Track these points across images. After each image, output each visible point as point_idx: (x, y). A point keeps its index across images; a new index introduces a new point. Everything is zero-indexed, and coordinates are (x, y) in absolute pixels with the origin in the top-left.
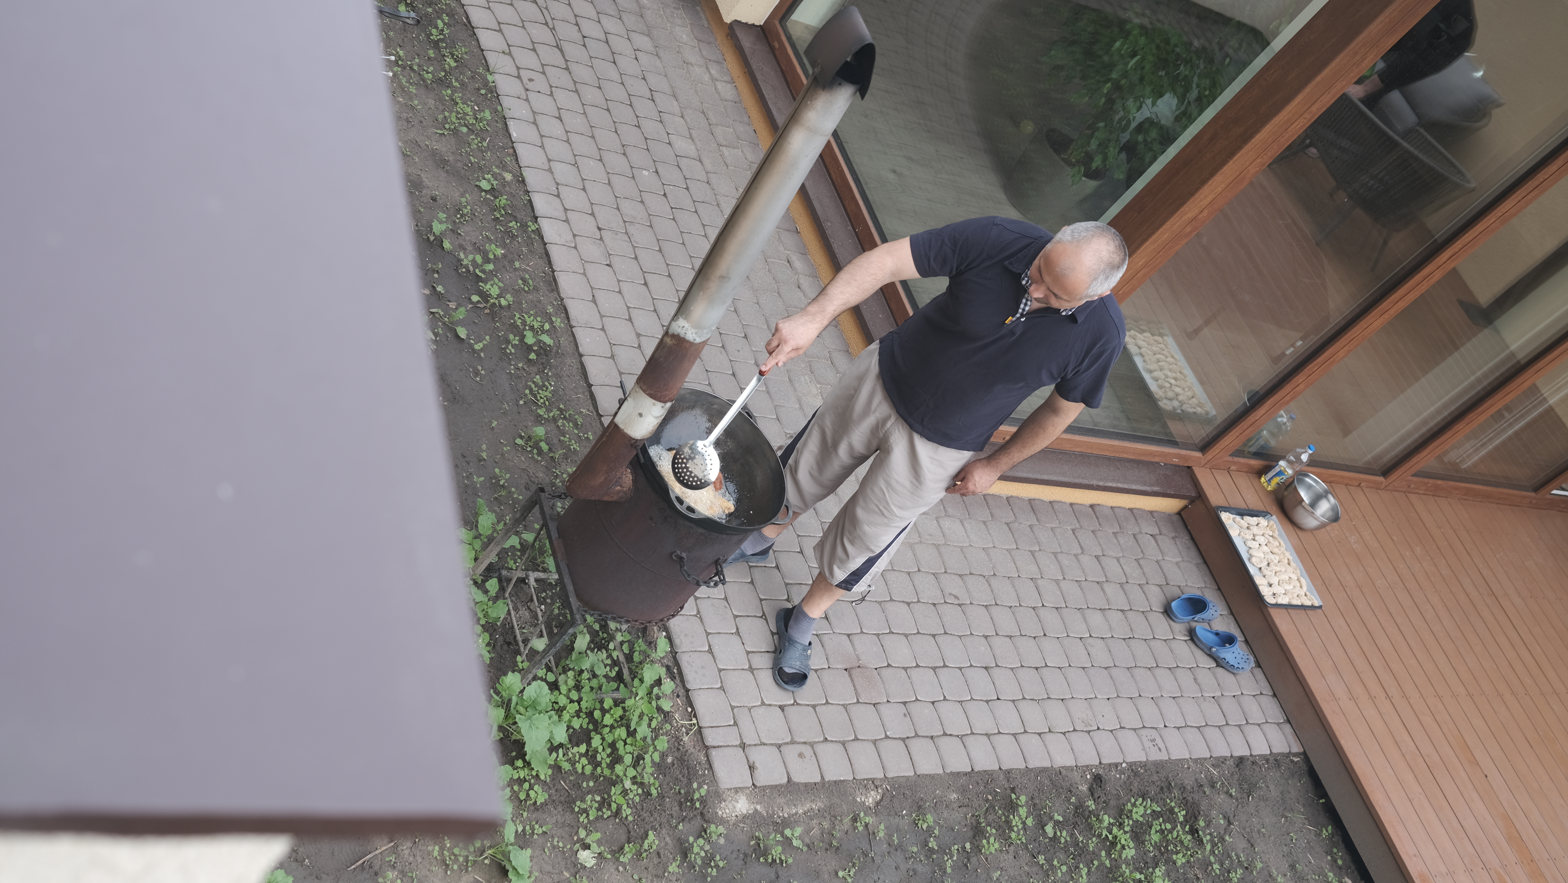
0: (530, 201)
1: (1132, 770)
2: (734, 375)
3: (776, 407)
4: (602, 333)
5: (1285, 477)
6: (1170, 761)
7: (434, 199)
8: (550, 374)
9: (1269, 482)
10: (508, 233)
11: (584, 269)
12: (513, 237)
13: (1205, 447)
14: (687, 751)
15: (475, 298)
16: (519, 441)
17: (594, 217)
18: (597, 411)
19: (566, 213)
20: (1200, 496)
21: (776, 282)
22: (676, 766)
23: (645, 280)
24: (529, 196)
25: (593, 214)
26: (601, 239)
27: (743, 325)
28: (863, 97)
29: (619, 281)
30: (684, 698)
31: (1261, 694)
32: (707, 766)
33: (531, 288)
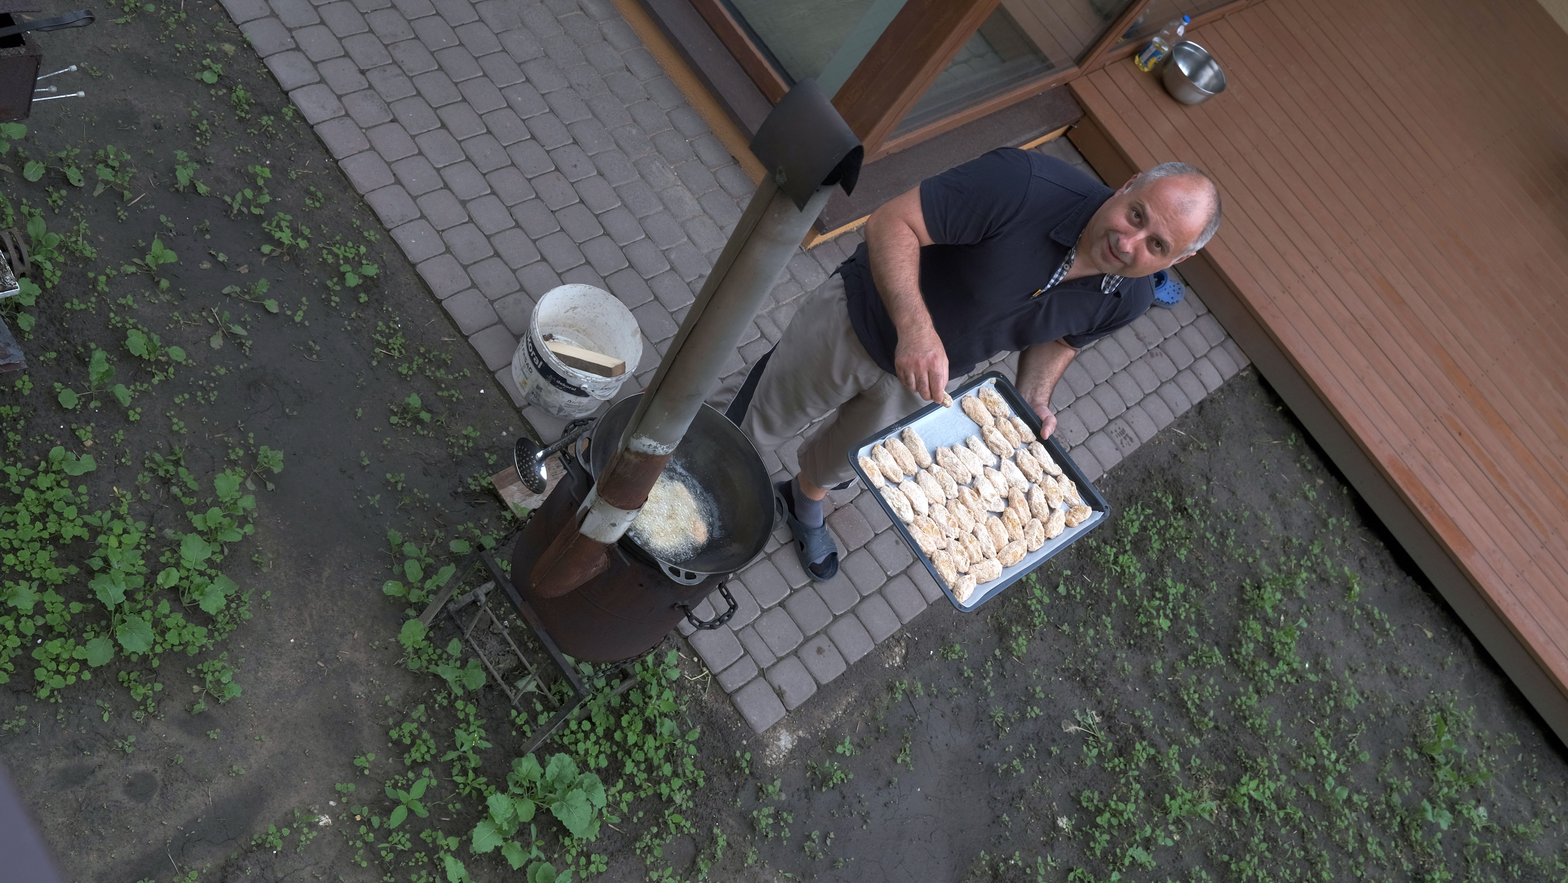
0: (270, 73)
1: (1113, 477)
4: (423, 222)
7: (157, 126)
8: (390, 309)
10: (265, 135)
12: (272, 137)
13: (1080, 60)
14: (711, 709)
15: (266, 249)
16: (394, 420)
17: (350, 58)
18: (460, 332)
19: (316, 69)
20: (1085, 114)
21: (579, 46)
22: (707, 733)
23: (441, 121)
24: (265, 67)
25: (347, 55)
26: (371, 87)
27: (567, 126)
28: (849, 192)
29: (413, 137)
30: (685, 648)
31: (1198, 317)
32: (737, 717)
33: (323, 200)
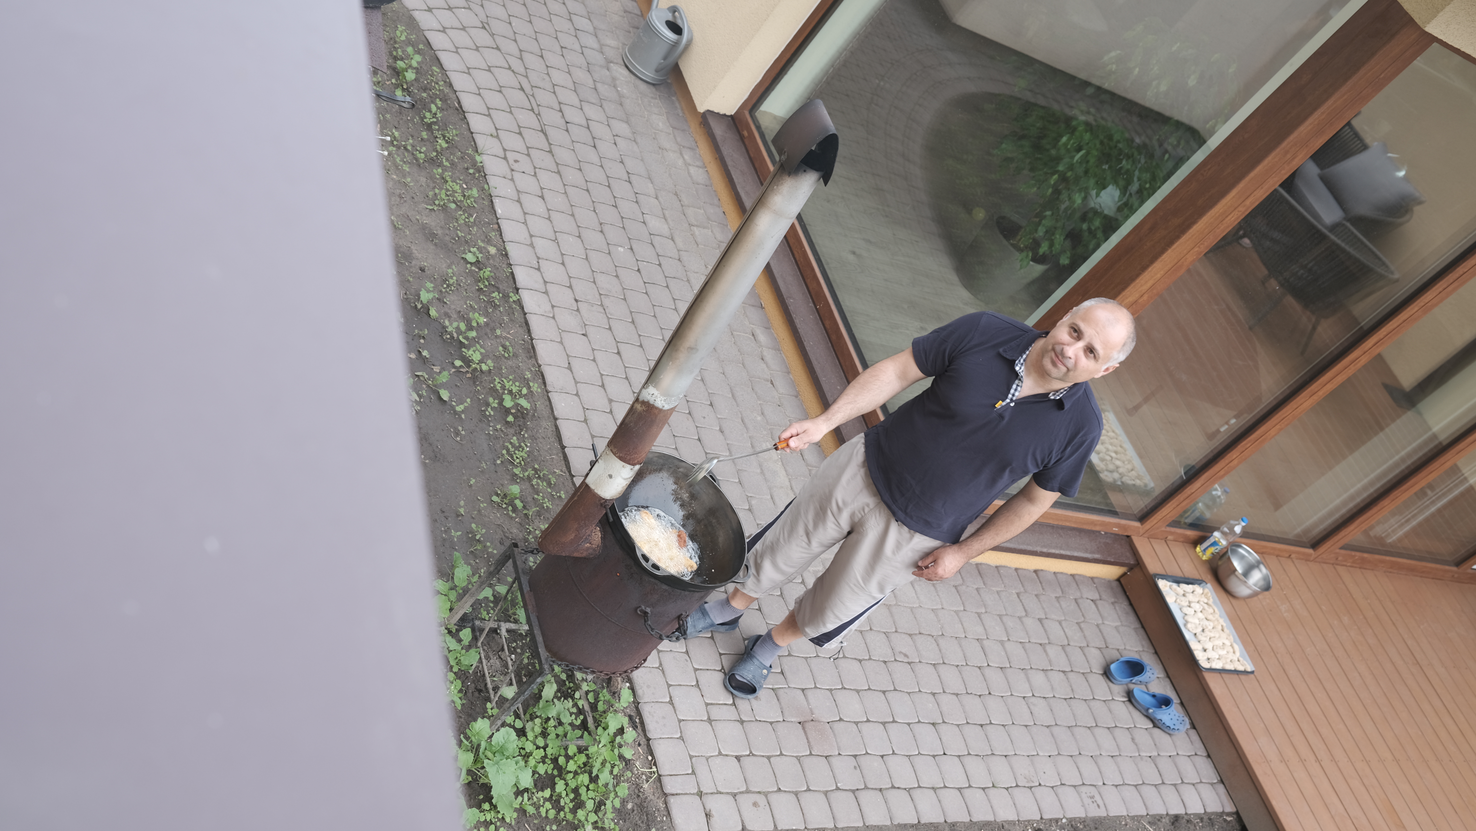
0: (512, 273)
1: (1072, 825)
2: (699, 440)
3: (738, 471)
4: (576, 398)
5: (1219, 548)
6: (1108, 818)
7: (422, 270)
8: (526, 435)
9: (1205, 552)
10: (491, 303)
11: (561, 338)
12: (495, 307)
13: (1143, 517)
14: (646, 798)
15: (458, 363)
16: (495, 498)
17: (572, 289)
18: (570, 472)
19: (545, 285)
20: (1139, 564)
21: (741, 354)
22: (635, 812)
23: (618, 350)
24: (511, 269)
25: (570, 287)
26: (578, 310)
27: (709, 393)
28: (826, 183)
29: (593, 350)
30: (645, 747)
31: (1196, 754)
32: (666, 813)
33: (511, 354)
